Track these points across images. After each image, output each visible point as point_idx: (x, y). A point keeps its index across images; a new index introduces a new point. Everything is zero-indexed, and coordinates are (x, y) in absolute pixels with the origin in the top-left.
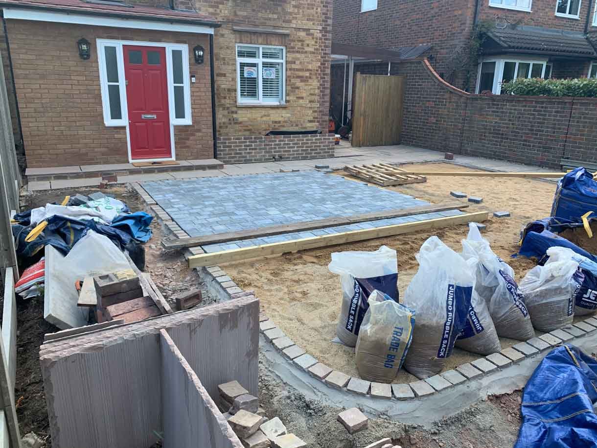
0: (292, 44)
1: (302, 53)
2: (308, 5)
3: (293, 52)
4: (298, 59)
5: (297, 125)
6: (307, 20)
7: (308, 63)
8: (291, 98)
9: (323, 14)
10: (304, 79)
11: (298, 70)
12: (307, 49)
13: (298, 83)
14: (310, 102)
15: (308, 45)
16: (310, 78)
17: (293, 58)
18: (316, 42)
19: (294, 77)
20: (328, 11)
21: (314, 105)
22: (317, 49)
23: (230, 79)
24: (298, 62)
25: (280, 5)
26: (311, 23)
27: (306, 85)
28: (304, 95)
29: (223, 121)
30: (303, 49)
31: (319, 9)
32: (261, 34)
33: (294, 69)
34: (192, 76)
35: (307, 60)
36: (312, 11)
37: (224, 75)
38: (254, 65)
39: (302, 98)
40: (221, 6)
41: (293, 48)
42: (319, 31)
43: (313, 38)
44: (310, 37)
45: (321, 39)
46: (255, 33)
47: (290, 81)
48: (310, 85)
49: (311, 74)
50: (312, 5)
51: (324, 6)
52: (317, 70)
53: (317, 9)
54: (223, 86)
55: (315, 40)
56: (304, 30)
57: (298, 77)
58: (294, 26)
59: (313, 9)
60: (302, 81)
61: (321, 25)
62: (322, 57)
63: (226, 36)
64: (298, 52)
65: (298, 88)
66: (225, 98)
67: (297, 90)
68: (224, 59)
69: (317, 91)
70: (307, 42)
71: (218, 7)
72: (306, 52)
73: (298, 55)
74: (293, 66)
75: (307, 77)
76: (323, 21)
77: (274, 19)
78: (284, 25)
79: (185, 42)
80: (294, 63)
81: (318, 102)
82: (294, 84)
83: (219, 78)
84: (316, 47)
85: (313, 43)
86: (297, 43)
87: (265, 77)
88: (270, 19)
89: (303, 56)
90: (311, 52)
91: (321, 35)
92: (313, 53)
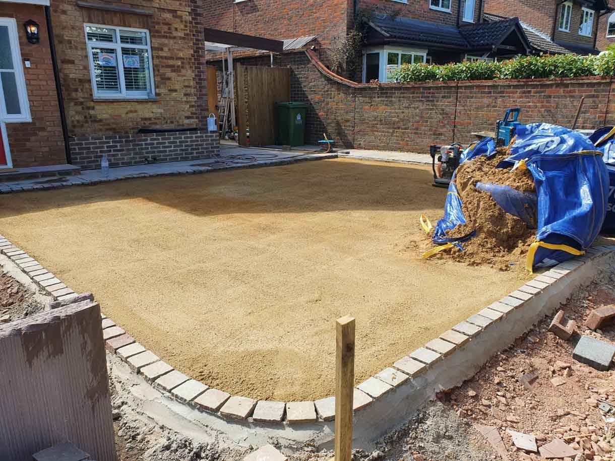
0: (156, 27)
1: (170, 38)
3: (160, 37)
4: (166, 45)
5: (172, 122)
7: (179, 50)
8: (162, 91)
10: (175, 69)
11: (166, 58)
12: (175, 34)
13: (169, 73)
14: (186, 95)
15: (176, 29)
16: (182, 67)
17: (161, 44)
18: (186, 26)
19: (163, 67)
21: (190, 99)
22: (187, 35)
23: (81, 68)
24: (166, 49)
26: (178, 3)
27: (178, 76)
28: (177, 87)
29: (77, 118)
30: (171, 33)
32: (115, 12)
33: (162, 57)
34: (24, 60)
35: (177, 47)
37: (72, 62)
38: (112, 51)
39: (175, 91)
41: (157, 31)
42: (187, 14)
43: (182, 21)
44: (177, 20)
45: (191, 22)
46: (107, 11)
47: (158, 70)
48: (184, 76)
49: (182, 63)
52: (190, 59)
54: (71, 76)
55: (184, 23)
56: (170, 11)
57: (168, 66)
58: (157, 6)
60: (172, 71)
61: (189, 6)
62: (195, 44)
63: (69, 12)
64: (165, 37)
65: (169, 79)
66: (76, 90)
67: (167, 82)
68: (70, 42)
69: (192, 83)
70: (175, 26)
72: (175, 38)
73: (166, 41)
74: (161, 53)
75: (178, 66)
78: (144, 3)
79: (11, 16)
80: (162, 50)
81: (195, 95)
82: (164, 74)
83: (65, 66)
84: (186, 32)
85: (182, 27)
86: (162, 25)
87: (126, 66)
89: (172, 41)
90: (181, 38)
91: (190, 19)
92: (184, 38)
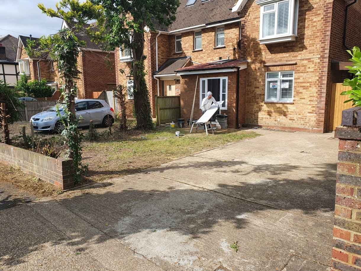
0: (298, 68)
1: (305, 72)
2: (310, 44)
3: (299, 73)
4: (302, 76)
5: (299, 114)
6: (309, 53)
7: (309, 78)
8: (296, 98)
9: (321, 47)
11: (301, 83)
12: (308, 70)
13: (301, 90)
14: (310, 101)
15: (309, 68)
16: (310, 87)
17: (298, 76)
18: (315, 65)
19: (298, 87)
20: (325, 45)
21: (312, 103)
22: (316, 69)
23: (261, 89)
24: (301, 78)
25: (291, 49)
26: (312, 54)
27: (307, 91)
28: (306, 97)
29: (257, 109)
30: (306, 70)
31: (318, 45)
33: (299, 83)
35: (308, 76)
36: (313, 47)
37: (258, 88)
38: (276, 82)
39: (304, 99)
40: (258, 56)
41: (299, 70)
42: (318, 59)
43: (313, 63)
44: (311, 63)
45: (319, 63)
47: (296, 89)
48: (310, 91)
49: (310, 85)
50: (313, 44)
51: (322, 43)
52: (316, 82)
53: (317, 46)
54: (257, 93)
55: (314, 64)
56: (306, 59)
57: (301, 87)
58: (300, 58)
59: (313, 46)
60: (304, 89)
61: (319, 54)
62: (320, 74)
63: (260, 69)
64: (302, 72)
65: (301, 93)
66: (258, 98)
67: (300, 94)
68: (258, 80)
69: (315, 95)
70: (308, 66)
71: (257, 56)
72: (308, 72)
73: (302, 74)
74: (298, 81)
75: (308, 86)
76: (321, 52)
77: (287, 57)
78: (293, 59)
80: (299, 79)
81: (316, 101)
82: (298, 90)
83: (256, 89)
84: (315, 68)
85: (313, 66)
86: (301, 67)
87: (281, 88)
88: (284, 57)
89: (305, 74)
90: (311, 72)
91: (319, 61)
92: (313, 72)
